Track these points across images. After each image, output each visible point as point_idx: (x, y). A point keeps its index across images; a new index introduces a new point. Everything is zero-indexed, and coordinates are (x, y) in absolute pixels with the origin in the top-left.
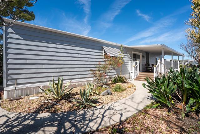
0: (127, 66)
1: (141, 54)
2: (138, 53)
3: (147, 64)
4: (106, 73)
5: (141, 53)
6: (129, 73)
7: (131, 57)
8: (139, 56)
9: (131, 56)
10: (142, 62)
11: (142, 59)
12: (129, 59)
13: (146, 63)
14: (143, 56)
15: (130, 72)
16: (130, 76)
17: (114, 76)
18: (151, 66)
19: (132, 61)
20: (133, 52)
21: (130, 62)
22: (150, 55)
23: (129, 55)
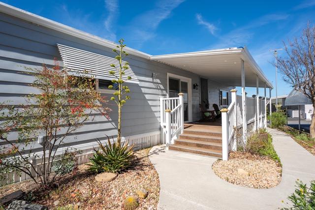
0: (154, 109)
1: (189, 81)
2: (183, 79)
3: (205, 103)
4: (56, 136)
5: (190, 79)
6: (160, 129)
7: (165, 86)
8: (185, 85)
9: (163, 83)
10: (193, 100)
11: (193, 92)
12: (159, 92)
13: (203, 101)
14: (194, 86)
15: (162, 125)
16: (161, 135)
17: (107, 141)
18: (211, 108)
19: (168, 96)
20: (169, 75)
21: (162, 98)
22: (209, 84)
23: (158, 81)
